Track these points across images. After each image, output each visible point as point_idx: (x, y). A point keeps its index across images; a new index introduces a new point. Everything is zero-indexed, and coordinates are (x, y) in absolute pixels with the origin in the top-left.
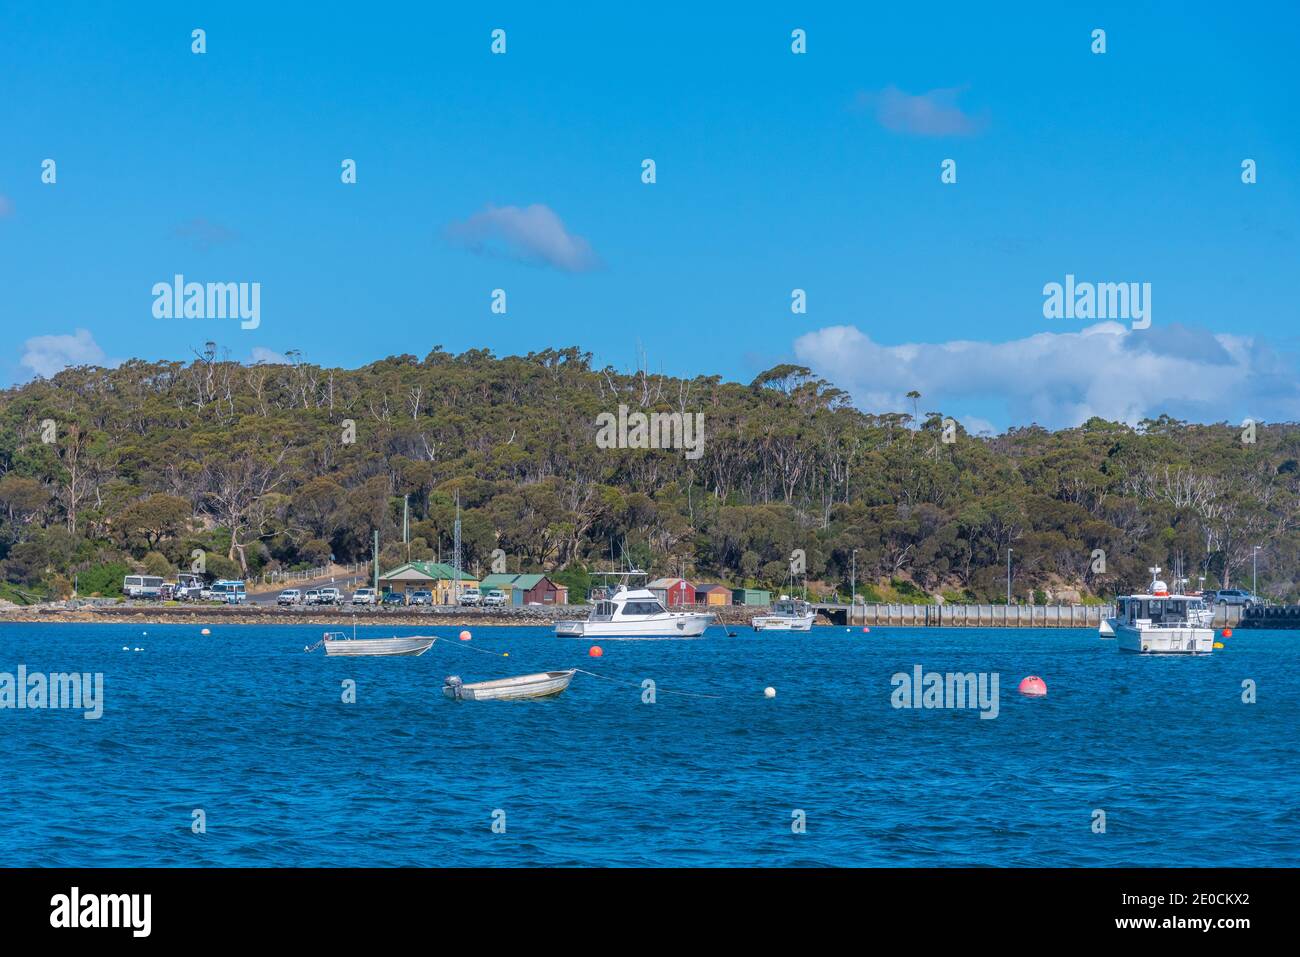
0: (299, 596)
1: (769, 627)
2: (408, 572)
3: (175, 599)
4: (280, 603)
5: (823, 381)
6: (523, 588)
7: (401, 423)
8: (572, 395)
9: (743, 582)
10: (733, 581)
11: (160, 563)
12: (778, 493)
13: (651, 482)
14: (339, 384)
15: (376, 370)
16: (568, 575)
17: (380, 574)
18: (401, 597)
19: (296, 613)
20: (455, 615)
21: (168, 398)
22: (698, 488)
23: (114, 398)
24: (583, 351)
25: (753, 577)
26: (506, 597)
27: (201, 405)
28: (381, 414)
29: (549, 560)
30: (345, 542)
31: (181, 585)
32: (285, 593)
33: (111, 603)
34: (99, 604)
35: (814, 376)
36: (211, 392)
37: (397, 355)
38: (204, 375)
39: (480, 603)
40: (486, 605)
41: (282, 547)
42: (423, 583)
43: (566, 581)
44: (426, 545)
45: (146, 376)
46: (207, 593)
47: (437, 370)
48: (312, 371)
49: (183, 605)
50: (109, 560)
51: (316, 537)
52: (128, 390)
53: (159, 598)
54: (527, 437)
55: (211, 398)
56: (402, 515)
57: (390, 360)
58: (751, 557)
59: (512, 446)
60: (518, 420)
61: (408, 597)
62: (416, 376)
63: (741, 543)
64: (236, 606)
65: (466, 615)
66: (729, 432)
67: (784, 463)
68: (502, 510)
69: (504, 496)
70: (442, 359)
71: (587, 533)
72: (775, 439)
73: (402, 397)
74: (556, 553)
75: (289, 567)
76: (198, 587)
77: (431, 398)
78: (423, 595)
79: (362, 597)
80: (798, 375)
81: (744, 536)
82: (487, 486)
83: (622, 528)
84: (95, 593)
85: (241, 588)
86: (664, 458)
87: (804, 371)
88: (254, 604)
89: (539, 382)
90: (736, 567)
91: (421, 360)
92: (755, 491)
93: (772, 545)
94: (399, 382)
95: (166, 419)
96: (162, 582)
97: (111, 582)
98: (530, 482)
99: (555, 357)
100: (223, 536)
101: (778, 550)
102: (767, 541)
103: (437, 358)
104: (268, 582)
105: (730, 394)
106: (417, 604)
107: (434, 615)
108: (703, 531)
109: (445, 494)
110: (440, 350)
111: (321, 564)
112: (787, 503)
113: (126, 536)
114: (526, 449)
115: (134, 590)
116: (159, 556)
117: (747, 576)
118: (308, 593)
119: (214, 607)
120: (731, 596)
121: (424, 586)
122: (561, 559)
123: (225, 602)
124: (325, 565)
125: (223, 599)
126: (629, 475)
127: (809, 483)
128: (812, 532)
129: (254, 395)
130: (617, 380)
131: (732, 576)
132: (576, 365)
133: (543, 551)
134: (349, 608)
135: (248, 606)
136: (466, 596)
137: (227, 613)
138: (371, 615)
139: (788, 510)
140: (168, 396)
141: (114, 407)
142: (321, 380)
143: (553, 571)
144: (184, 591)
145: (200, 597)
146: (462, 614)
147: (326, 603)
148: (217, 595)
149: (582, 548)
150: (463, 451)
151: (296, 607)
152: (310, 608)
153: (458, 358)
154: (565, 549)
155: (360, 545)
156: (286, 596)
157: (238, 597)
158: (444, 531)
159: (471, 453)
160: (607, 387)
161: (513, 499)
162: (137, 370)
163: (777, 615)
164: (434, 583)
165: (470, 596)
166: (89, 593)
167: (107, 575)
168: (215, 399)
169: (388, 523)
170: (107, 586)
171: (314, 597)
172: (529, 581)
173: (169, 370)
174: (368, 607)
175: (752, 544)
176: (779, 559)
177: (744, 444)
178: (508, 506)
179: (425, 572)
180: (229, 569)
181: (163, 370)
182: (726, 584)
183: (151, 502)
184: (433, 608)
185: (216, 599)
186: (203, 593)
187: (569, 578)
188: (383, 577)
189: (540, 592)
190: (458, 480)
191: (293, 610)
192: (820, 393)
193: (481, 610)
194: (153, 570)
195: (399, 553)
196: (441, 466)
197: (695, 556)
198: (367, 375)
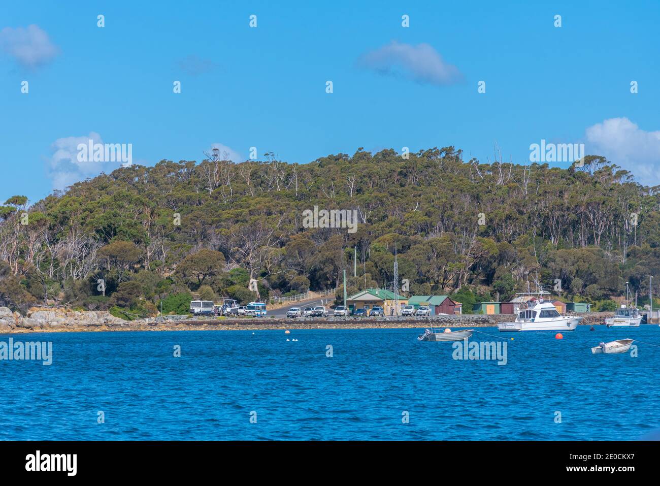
0: (300, 311)
1: (616, 324)
2: (365, 296)
3: (223, 315)
4: (288, 316)
5: (615, 165)
6: (435, 304)
7: (343, 199)
8: (451, 178)
9: (572, 298)
10: (566, 297)
11: (209, 293)
12: (590, 240)
13: (509, 235)
14: (300, 174)
15: (322, 164)
16: (461, 295)
17: (347, 297)
18: (364, 311)
19: (300, 322)
20: (398, 322)
21: (188, 185)
22: (539, 238)
23: (154, 186)
24: (456, 149)
25: (579, 295)
26: (430, 310)
27: (211, 190)
28: (329, 193)
29: (447, 287)
30: (317, 278)
31: (227, 306)
32: (291, 310)
33: (184, 318)
34: (176, 319)
35: (609, 162)
36: (217, 181)
37: (336, 154)
38: (212, 170)
39: (414, 314)
40: (418, 315)
41: (277, 281)
42: (375, 302)
43: (461, 299)
44: (371, 278)
45: (173, 172)
46: (242, 311)
47: (362, 164)
48: (282, 167)
49: (229, 319)
50: (178, 291)
51: (299, 274)
52: (161, 181)
53: (213, 314)
54: (426, 206)
55: (217, 185)
56: (353, 259)
57: (330, 157)
58: (577, 282)
59: (417, 213)
60: (420, 196)
61: (369, 312)
62: (349, 168)
63: (571, 273)
64: (261, 319)
65: (406, 322)
66: (559, 201)
67: (594, 220)
68: (417, 255)
69: (417, 246)
70: (365, 155)
71: (471, 269)
72: (588, 204)
73: (342, 182)
74: (451, 282)
75: (283, 293)
76: (236, 308)
77: (361, 182)
78: (378, 309)
79: (340, 311)
80: (599, 162)
81: (573, 269)
82: (406, 239)
83: (495, 264)
84: (173, 312)
85: (264, 308)
86: (517, 219)
87: (602, 160)
88: (273, 317)
89: (430, 170)
90: (568, 288)
91: (351, 156)
92: (576, 238)
93: (591, 274)
94: (339, 172)
95: (189, 199)
96: (213, 304)
97: (181, 305)
98: (432, 237)
99: (438, 153)
100: (238, 275)
101: (595, 277)
102: (587, 272)
103: (362, 156)
104: (273, 303)
105: (556, 175)
106: (374, 315)
107: (385, 322)
108: (545, 265)
109: (381, 245)
110: (362, 151)
111: (303, 291)
112: (596, 247)
113: (185, 276)
114: (426, 214)
115: (197, 310)
116: (208, 288)
117: (575, 294)
118: (306, 310)
119: (248, 319)
120: (565, 307)
121: (376, 305)
122: (456, 285)
123: (254, 317)
124: (306, 292)
125: (254, 315)
126: (494, 231)
127: (610, 233)
128: (616, 265)
129: (245, 183)
130: (481, 168)
131: (565, 294)
132: (452, 158)
133: (444, 280)
134: (332, 318)
135: (269, 318)
136: (405, 310)
137: (258, 323)
138: (346, 322)
139: (599, 251)
140: (189, 184)
141: (155, 192)
142: (289, 172)
143: (451, 293)
144: (229, 310)
145: (237, 313)
146: (403, 321)
147: (317, 316)
148: (250, 312)
149: (468, 278)
150: (385, 217)
151: (299, 319)
152: (308, 319)
153: (376, 155)
154: (458, 279)
155: (327, 279)
156: (292, 312)
157: (262, 313)
158: (382, 269)
159: (391, 218)
160: (475, 174)
161: (424, 248)
162: (166, 167)
163: (619, 317)
164: (382, 302)
165: (408, 310)
166: (168, 312)
167: (179, 301)
168: (220, 186)
169: (344, 264)
170: (178, 308)
171: (310, 312)
172: (438, 300)
173: (187, 167)
174: (344, 318)
175: (578, 273)
176: (595, 283)
177: (568, 209)
178: (421, 252)
179: (376, 295)
180: (249, 295)
181: (182, 167)
182: (561, 300)
183: (199, 254)
184: (384, 318)
185: (249, 314)
186: (239, 311)
187: (461, 297)
188: (350, 299)
189: (445, 307)
190: (387, 236)
191: (297, 320)
192: (614, 173)
193: (415, 318)
194: (204, 297)
195: (354, 283)
196: (372, 227)
197: (541, 282)
198: (316, 168)
